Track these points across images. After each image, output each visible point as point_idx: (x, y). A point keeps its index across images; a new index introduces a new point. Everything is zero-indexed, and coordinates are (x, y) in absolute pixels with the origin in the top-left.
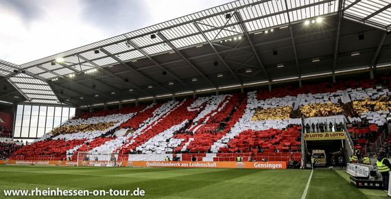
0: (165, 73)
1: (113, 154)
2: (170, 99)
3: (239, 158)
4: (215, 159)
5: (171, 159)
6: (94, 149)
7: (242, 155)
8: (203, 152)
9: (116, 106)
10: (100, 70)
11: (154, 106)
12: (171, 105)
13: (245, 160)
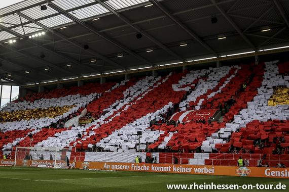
0: (139, 36)
1: (63, 151)
2: (149, 73)
3: (240, 161)
4: (207, 162)
5: (143, 160)
6: (39, 144)
7: (248, 157)
8: (190, 151)
9: (74, 83)
10: (49, 33)
11: (126, 83)
12: (150, 82)
13: (253, 164)
